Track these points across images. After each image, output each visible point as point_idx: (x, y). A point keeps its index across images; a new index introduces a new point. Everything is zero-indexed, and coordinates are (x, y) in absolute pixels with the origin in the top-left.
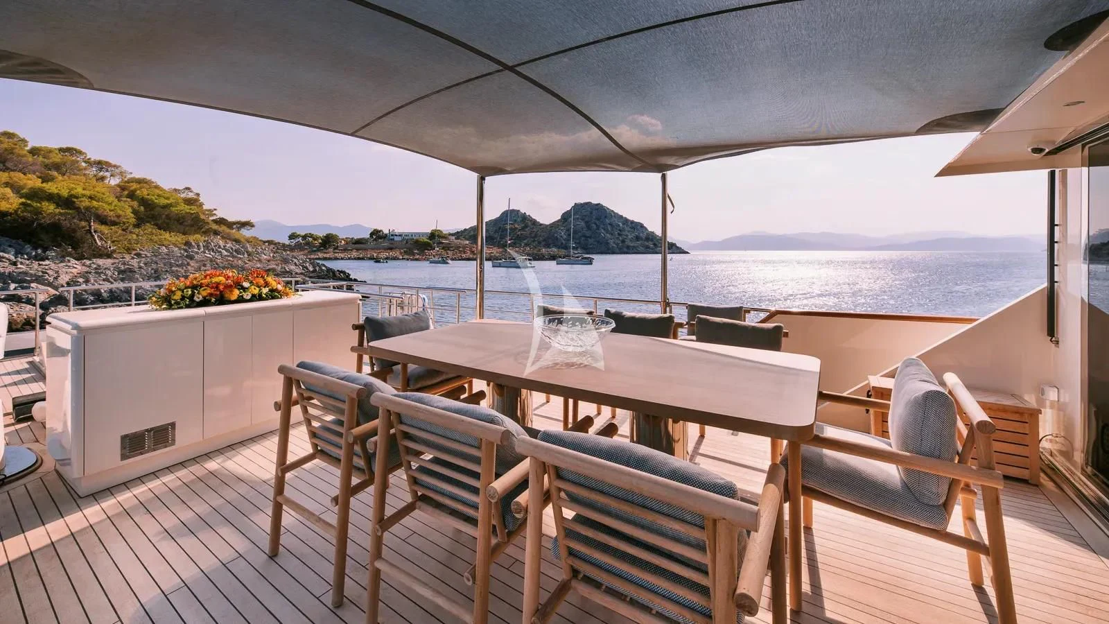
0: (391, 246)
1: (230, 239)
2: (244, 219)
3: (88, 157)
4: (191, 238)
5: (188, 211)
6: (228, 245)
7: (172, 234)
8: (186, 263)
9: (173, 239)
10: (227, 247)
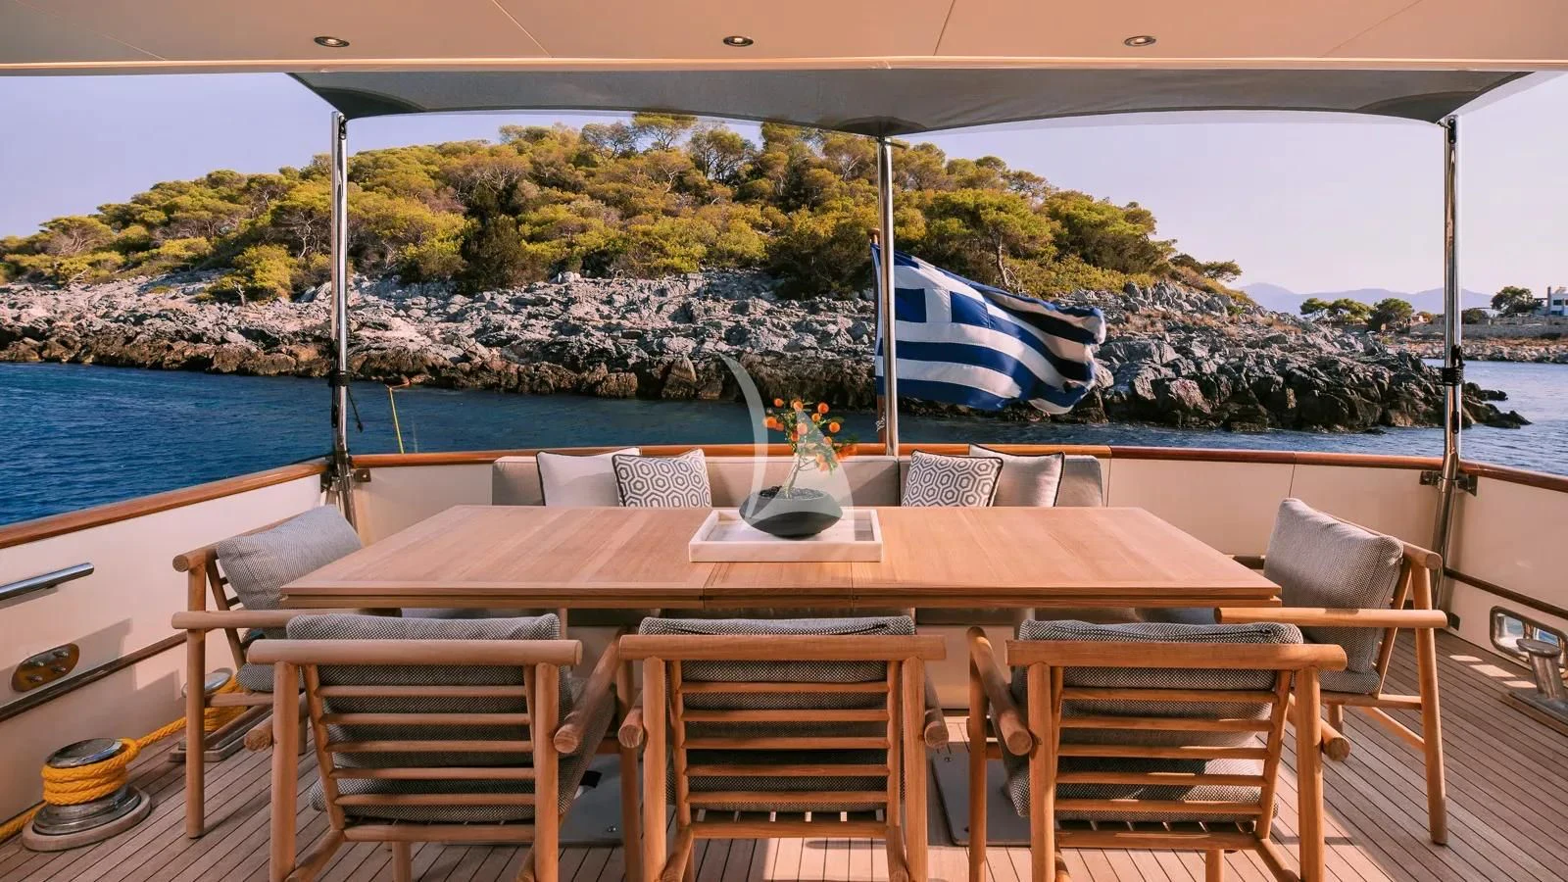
0: (1555, 329)
1: (1197, 288)
2: (1221, 260)
3: (1006, 170)
4: (1135, 280)
5: (1131, 232)
6: (1194, 295)
7: (1106, 271)
8: (1123, 318)
9: (1107, 280)
10: (1192, 298)
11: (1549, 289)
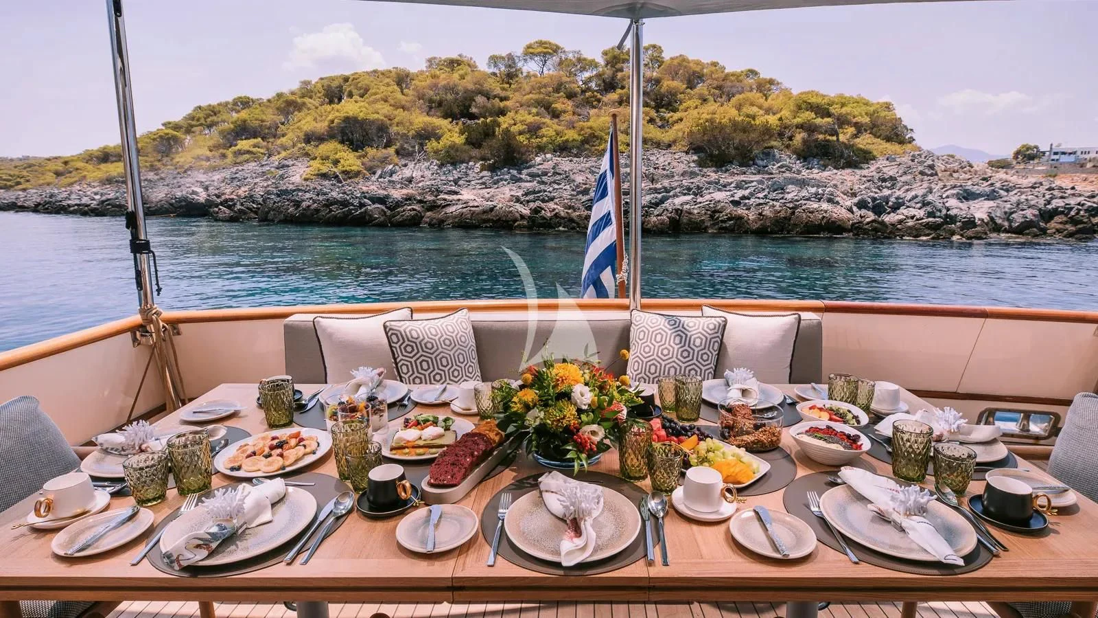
11: (1052, 145)
